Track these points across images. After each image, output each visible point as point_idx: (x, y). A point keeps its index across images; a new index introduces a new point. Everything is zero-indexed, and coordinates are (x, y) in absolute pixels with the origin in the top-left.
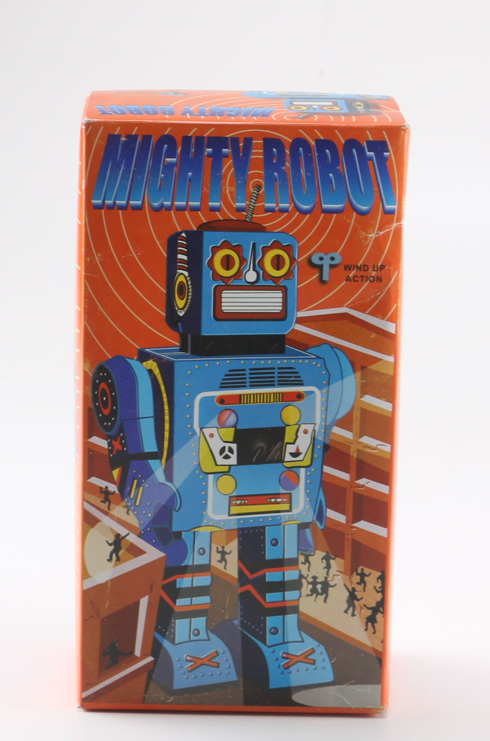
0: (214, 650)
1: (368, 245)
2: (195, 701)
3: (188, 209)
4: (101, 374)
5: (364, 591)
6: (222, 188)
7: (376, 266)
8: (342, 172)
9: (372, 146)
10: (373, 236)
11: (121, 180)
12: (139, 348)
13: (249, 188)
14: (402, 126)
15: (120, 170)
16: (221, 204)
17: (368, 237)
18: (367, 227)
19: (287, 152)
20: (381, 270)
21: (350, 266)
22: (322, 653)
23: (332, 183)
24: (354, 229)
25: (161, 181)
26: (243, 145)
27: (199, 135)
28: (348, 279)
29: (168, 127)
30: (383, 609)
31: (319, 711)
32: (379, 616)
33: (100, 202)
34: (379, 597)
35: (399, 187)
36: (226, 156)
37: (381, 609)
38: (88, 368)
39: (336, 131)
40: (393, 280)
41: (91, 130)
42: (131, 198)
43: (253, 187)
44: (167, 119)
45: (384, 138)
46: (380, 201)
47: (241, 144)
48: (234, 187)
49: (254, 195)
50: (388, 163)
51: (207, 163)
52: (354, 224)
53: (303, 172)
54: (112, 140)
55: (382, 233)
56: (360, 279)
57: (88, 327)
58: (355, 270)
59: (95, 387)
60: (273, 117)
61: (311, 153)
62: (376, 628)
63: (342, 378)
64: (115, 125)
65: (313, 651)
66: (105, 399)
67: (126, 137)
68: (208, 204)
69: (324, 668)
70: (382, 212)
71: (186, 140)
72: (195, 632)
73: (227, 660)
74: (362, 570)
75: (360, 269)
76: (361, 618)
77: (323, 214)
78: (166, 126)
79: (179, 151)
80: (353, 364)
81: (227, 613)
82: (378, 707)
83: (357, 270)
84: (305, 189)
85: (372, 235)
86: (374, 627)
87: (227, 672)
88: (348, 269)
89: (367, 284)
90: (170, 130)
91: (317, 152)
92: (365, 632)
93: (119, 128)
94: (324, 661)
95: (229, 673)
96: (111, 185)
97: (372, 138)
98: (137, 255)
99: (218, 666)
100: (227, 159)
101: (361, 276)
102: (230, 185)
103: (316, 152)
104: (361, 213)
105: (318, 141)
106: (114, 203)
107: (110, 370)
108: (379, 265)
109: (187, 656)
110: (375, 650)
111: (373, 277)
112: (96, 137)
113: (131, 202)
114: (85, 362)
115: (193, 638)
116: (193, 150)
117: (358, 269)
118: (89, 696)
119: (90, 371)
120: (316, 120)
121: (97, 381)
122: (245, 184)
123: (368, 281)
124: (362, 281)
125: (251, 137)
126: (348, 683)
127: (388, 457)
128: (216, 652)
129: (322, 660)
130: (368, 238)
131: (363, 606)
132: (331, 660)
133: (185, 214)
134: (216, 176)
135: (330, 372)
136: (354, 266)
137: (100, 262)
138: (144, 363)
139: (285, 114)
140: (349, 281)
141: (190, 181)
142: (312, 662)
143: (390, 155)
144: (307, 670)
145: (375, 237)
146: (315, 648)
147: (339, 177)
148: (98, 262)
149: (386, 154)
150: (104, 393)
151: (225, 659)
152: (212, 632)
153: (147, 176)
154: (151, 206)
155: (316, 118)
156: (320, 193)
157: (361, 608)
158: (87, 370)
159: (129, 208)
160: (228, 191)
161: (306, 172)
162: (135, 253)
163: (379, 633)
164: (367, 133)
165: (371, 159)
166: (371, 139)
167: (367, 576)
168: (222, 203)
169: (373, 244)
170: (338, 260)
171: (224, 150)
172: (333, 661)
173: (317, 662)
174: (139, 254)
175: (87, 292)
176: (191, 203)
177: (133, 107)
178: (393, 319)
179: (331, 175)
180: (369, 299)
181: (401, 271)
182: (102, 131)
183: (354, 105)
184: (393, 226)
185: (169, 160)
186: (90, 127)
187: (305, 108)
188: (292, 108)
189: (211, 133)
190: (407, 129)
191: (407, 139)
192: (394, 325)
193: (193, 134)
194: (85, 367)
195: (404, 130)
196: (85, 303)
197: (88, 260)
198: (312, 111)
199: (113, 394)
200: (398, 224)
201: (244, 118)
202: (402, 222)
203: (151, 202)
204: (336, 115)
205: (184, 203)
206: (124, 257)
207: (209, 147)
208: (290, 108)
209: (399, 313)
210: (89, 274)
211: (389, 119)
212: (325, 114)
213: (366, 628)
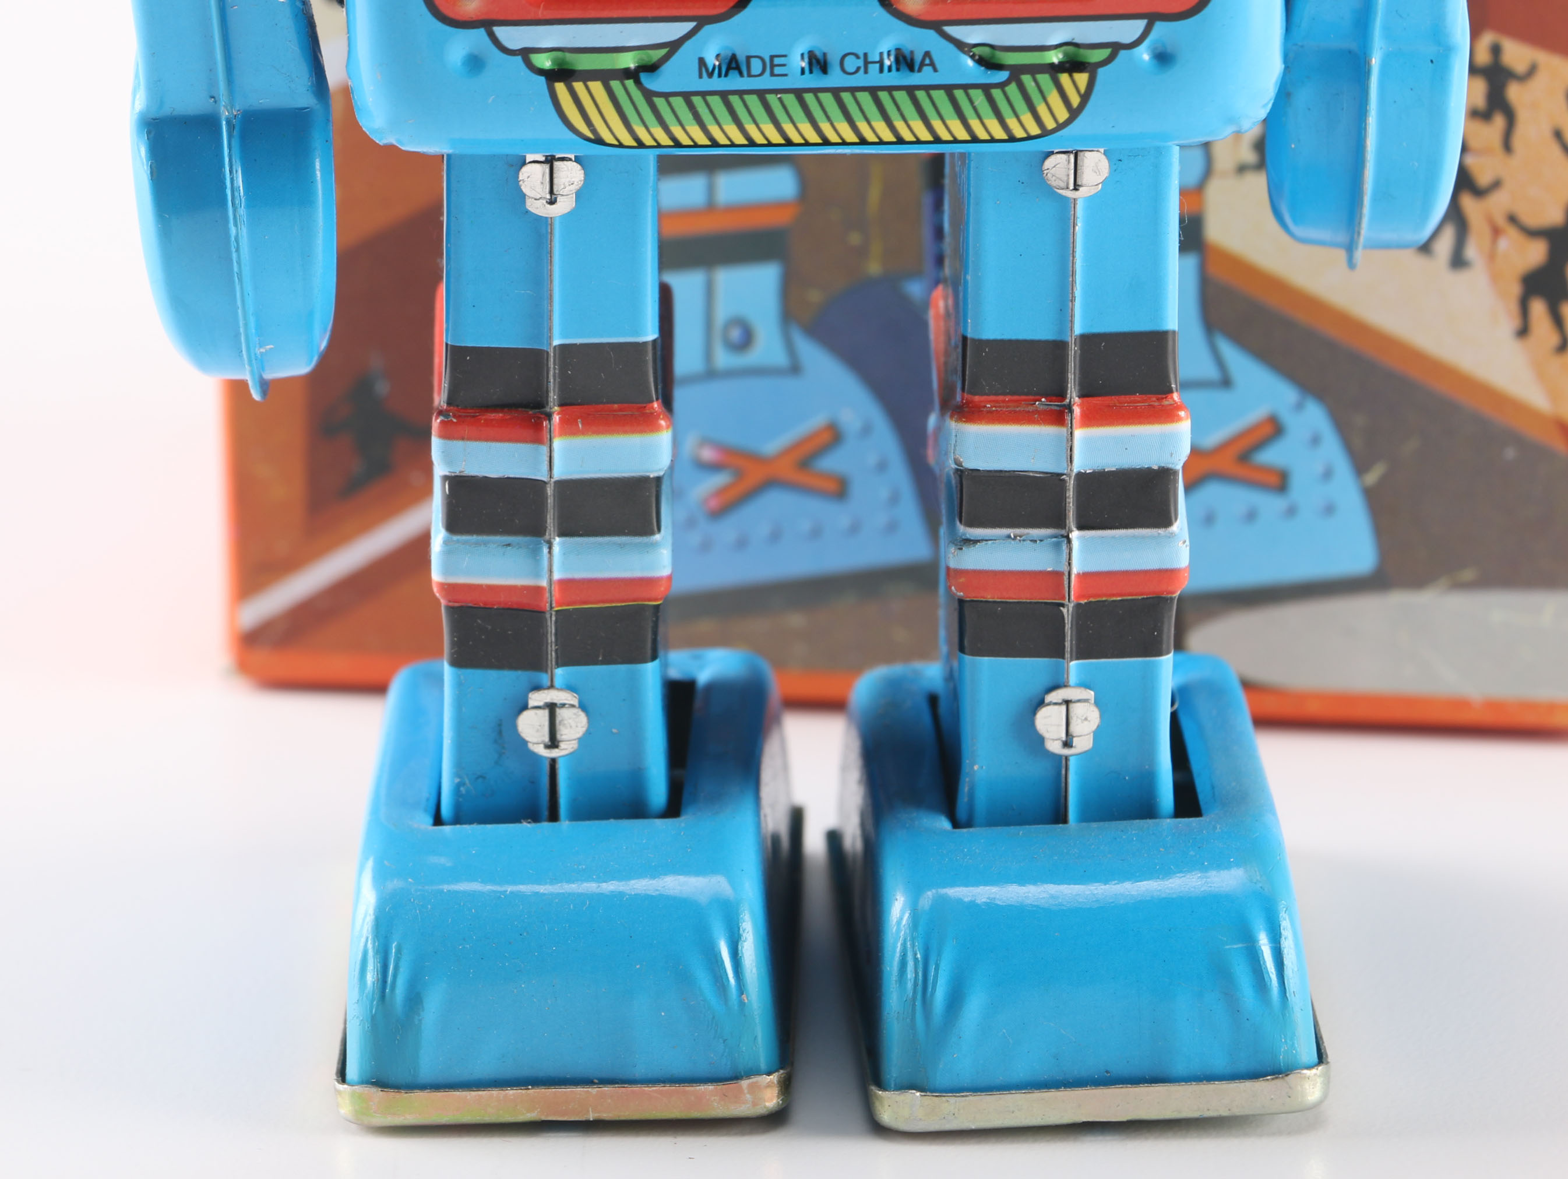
0: (820, 421)
5: (1507, 146)
22: (1316, 441)
31: (1313, 709)
65: (1273, 428)
69: (1331, 509)
72: (736, 334)
73: (881, 465)
74: (1496, 50)
76: (1495, 278)
81: (878, 247)
86: (1558, 321)
87: (883, 521)
94: (1328, 474)
95: (893, 527)
99: (840, 490)
109: (704, 444)
115: (723, 359)
118: (270, 625)
126: (1443, 583)
128: (832, 426)
129: (1320, 470)
131: (1501, 221)
132: (1360, 467)
142: (1274, 480)
144: (1251, 516)
146: (1288, 418)
151: (872, 459)
152: (807, 332)
157: (1496, 232)
167: (1521, 77)
172: (1372, 477)
173: (1297, 482)
213: (1520, 325)
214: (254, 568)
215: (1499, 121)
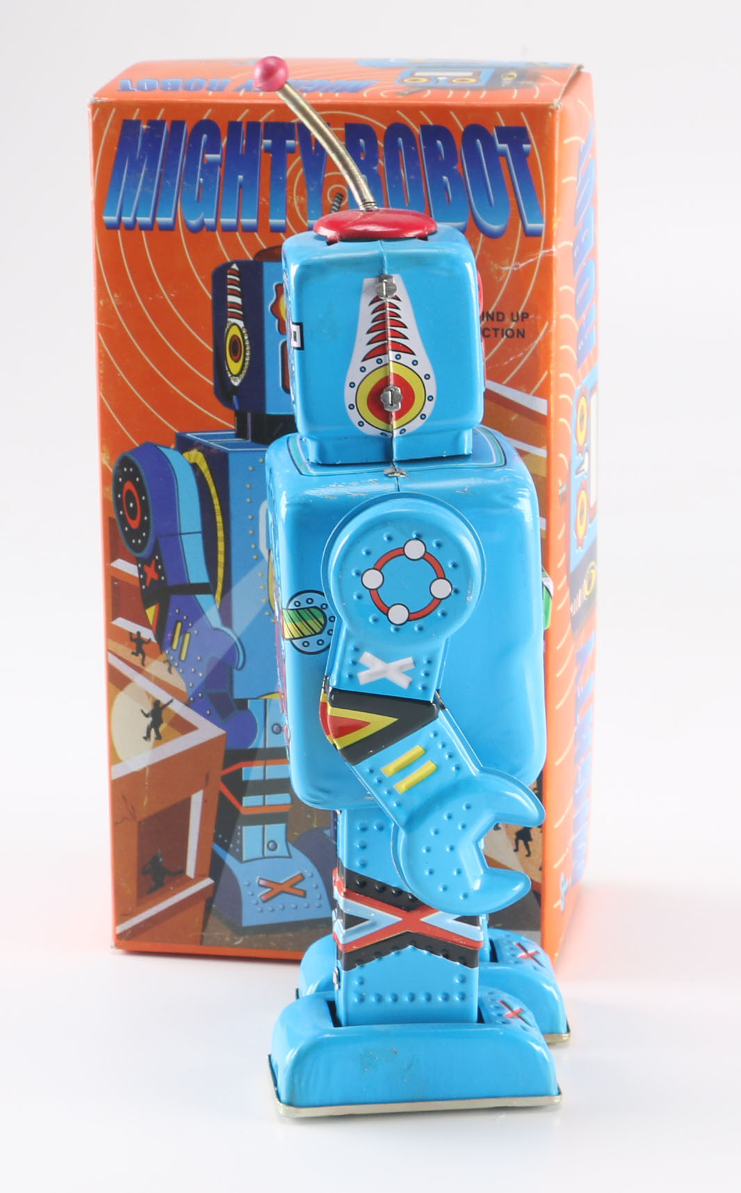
0: (298, 873)
1: (502, 283)
2: (273, 944)
3: (240, 229)
4: (125, 469)
6: (287, 198)
7: (515, 314)
8: (462, 174)
9: (505, 134)
10: (509, 269)
12: (177, 431)
13: (327, 199)
14: (549, 105)
15: (141, 173)
16: (286, 222)
17: (501, 270)
18: (501, 256)
19: (381, 144)
20: (522, 320)
23: (447, 189)
24: (482, 259)
25: (199, 189)
27: (251, 120)
29: (208, 109)
32: (534, 831)
33: (114, 219)
35: (548, 196)
36: (292, 151)
38: (106, 459)
39: (452, 113)
40: (542, 334)
41: (101, 110)
42: (158, 213)
43: (331, 196)
44: (210, 97)
45: (524, 123)
46: (519, 217)
48: (304, 198)
49: (334, 207)
50: (529, 160)
51: (265, 161)
52: (481, 251)
53: (403, 173)
54: (128, 128)
55: (522, 265)
56: (492, 333)
57: (104, 399)
58: (485, 319)
59: (118, 488)
60: (365, 95)
61: (415, 146)
62: (531, 849)
64: (131, 107)
66: (131, 505)
67: (148, 125)
68: (268, 222)
70: (521, 233)
71: (234, 127)
72: (271, 845)
73: (317, 887)
75: (492, 319)
76: (508, 833)
78: (203, 107)
79: (224, 143)
81: (315, 819)
83: (487, 320)
84: (407, 196)
85: (507, 268)
86: (527, 847)
87: (317, 904)
89: (503, 340)
90: (211, 113)
91: (424, 144)
92: (514, 853)
93: (138, 110)
95: (320, 906)
96: (129, 195)
97: (505, 123)
98: (170, 298)
99: (304, 894)
100: (293, 155)
101: (493, 329)
102: (298, 193)
103: (422, 144)
104: (490, 235)
105: (425, 128)
106: (135, 220)
107: (138, 464)
108: (520, 313)
109: (260, 879)
111: (512, 330)
112: (106, 124)
113: (159, 220)
114: (102, 451)
115: (267, 853)
116: (244, 142)
117: (489, 319)
118: (125, 932)
119: (109, 464)
120: (427, 97)
121: (120, 480)
122: (321, 191)
123: (505, 336)
124: (496, 336)
128: (301, 874)
130: (503, 272)
133: (236, 235)
134: (278, 181)
137: (118, 306)
138: (186, 454)
139: (382, 90)
141: (241, 187)
143: (533, 148)
145: (513, 272)
147: (457, 180)
148: (115, 306)
149: (526, 146)
150: (130, 497)
151: (314, 886)
152: (294, 845)
153: (180, 181)
154: (186, 225)
155: (429, 92)
156: (429, 206)
158: (105, 463)
159: (156, 229)
160: (296, 202)
161: (409, 173)
162: (167, 292)
163: (536, 856)
164: (497, 117)
165: (504, 154)
166: (503, 125)
168: (287, 220)
169: (509, 282)
171: (289, 142)
174: (173, 295)
175: (101, 351)
176: (244, 221)
177: (169, 81)
178: (543, 393)
179: (445, 178)
180: (506, 363)
181: (554, 321)
182: (115, 114)
183: (502, 76)
184: (538, 255)
185: (208, 156)
186: (98, 110)
187: (425, 80)
188: (406, 81)
189: (269, 117)
190: (557, 108)
191: (557, 124)
192: (545, 402)
193: (243, 119)
194: (104, 459)
195: (553, 111)
196: (100, 366)
197: (101, 303)
198: (432, 84)
199: (143, 498)
200: (547, 251)
201: (321, 95)
202: (554, 249)
203: (186, 219)
204: (462, 89)
205: (233, 221)
206: (151, 298)
207: (266, 138)
208: (402, 81)
209: (552, 383)
210: (103, 324)
211: (536, 95)
212: (445, 89)
213: (515, 847)
214: (121, 916)
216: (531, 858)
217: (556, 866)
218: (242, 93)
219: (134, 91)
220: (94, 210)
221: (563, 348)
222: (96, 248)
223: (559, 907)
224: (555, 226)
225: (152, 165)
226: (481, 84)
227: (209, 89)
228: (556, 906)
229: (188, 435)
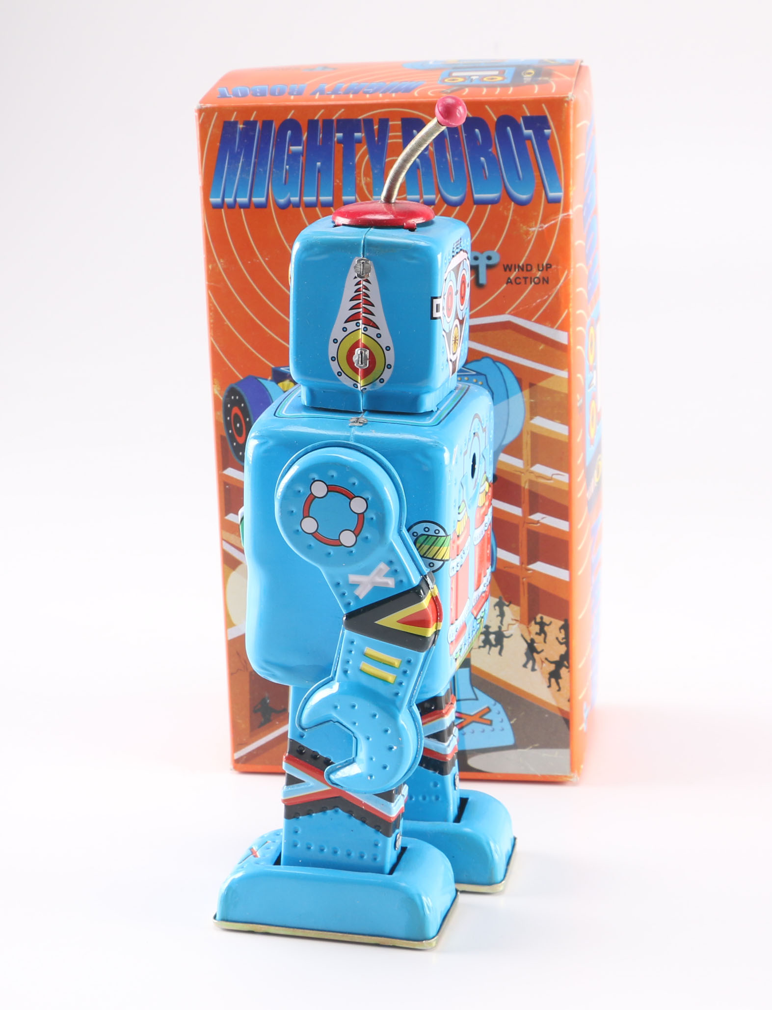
1: (530, 241)
3: (319, 205)
4: (233, 397)
5: (545, 642)
6: (356, 179)
7: (540, 265)
8: (496, 155)
9: (531, 122)
10: (535, 229)
11: (241, 174)
12: (273, 366)
14: (565, 97)
15: (239, 162)
16: (356, 198)
18: (528, 219)
20: (547, 270)
21: (510, 266)
22: (499, 713)
23: (484, 168)
24: (513, 222)
25: (286, 174)
26: (379, 127)
27: (325, 118)
28: (509, 282)
29: (291, 110)
30: (568, 663)
31: (499, 777)
32: (564, 671)
33: (218, 200)
34: (562, 649)
35: (565, 170)
36: (359, 141)
37: (565, 663)
38: (218, 391)
39: (487, 107)
40: (562, 281)
41: (205, 115)
42: (253, 194)
44: (292, 100)
45: (544, 112)
46: (542, 188)
47: (376, 127)
48: (370, 178)
50: (549, 142)
51: (338, 150)
52: (512, 216)
53: (449, 156)
54: (228, 128)
55: (546, 226)
56: (523, 281)
57: (215, 344)
58: (517, 270)
59: (227, 412)
60: (416, 94)
61: (458, 134)
62: (561, 685)
63: (508, 397)
64: (230, 110)
65: (489, 710)
66: (238, 425)
67: (244, 124)
68: (341, 199)
69: (503, 730)
70: (545, 200)
71: (312, 124)
74: (542, 618)
75: (523, 270)
76: (542, 673)
77: (475, 206)
78: (288, 109)
79: (305, 137)
80: (519, 381)
82: (568, 774)
83: (519, 271)
84: (453, 176)
85: (533, 229)
86: (558, 684)
88: (508, 270)
89: (531, 286)
90: (294, 114)
91: (465, 133)
92: (548, 689)
93: (235, 113)
94: (502, 721)
96: (230, 181)
97: (530, 112)
98: (265, 261)
100: (362, 144)
101: (524, 278)
102: (365, 175)
103: (463, 132)
104: (520, 203)
106: (235, 201)
107: (243, 393)
108: (545, 264)
110: (561, 710)
111: (538, 278)
112: (210, 125)
113: (254, 200)
114: (214, 384)
116: (321, 135)
117: (520, 270)
118: (241, 758)
119: (220, 394)
121: (229, 406)
122: (383, 173)
123: (533, 283)
125: (386, 117)
126: (531, 747)
127: (566, 488)
129: (500, 720)
130: (530, 232)
131: (544, 660)
132: (510, 720)
133: (316, 211)
134: (349, 166)
135: (493, 391)
136: (515, 265)
137: (224, 269)
138: (280, 384)
140: (509, 284)
141: (319, 172)
142: (489, 723)
143: (552, 132)
144: (483, 731)
145: (539, 232)
146: (492, 707)
147: (493, 161)
148: (221, 269)
149: (547, 131)
150: (237, 419)
153: (270, 167)
154: (276, 204)
155: (467, 90)
156: (470, 181)
157: (543, 662)
158: (216, 393)
159: (252, 207)
160: (363, 182)
161: (453, 156)
162: (262, 257)
163: (565, 691)
164: (523, 108)
165: (529, 138)
166: (528, 115)
167: (548, 625)
168: (357, 197)
169: (535, 240)
170: (496, 259)
171: (357, 135)
172: (512, 722)
173: (494, 723)
174: (267, 259)
175: (211, 305)
176: (322, 198)
177: (258, 88)
178: (564, 327)
179: (482, 159)
180: (534, 304)
181: (572, 270)
182: (217, 117)
183: (522, 74)
184: (558, 218)
185: (293, 148)
186: (203, 114)
187: (461, 80)
188: (446, 80)
189: (340, 115)
190: (571, 100)
191: (572, 112)
192: (565, 334)
193: (319, 117)
194: (215, 390)
195: (568, 102)
196: (210, 317)
197: (210, 267)
198: (467, 82)
199: (248, 419)
200: (566, 214)
201: (381, 95)
202: (571, 212)
203: (276, 198)
204: (492, 87)
205: (313, 199)
206: (249, 262)
207: (338, 132)
208: (443, 81)
209: (571, 319)
210: (212, 284)
211: (553, 90)
212: (479, 87)
213: (548, 684)
214: (237, 744)
215: (543, 635)
216: (562, 692)
217: (580, 697)
218: (317, 96)
219: (231, 97)
220: (202, 194)
221: (579, 290)
222: (205, 224)
223: (583, 730)
224: (571, 194)
225: (248, 157)
226: (507, 81)
227: (291, 94)
228: (580, 729)
229: (282, 369)
